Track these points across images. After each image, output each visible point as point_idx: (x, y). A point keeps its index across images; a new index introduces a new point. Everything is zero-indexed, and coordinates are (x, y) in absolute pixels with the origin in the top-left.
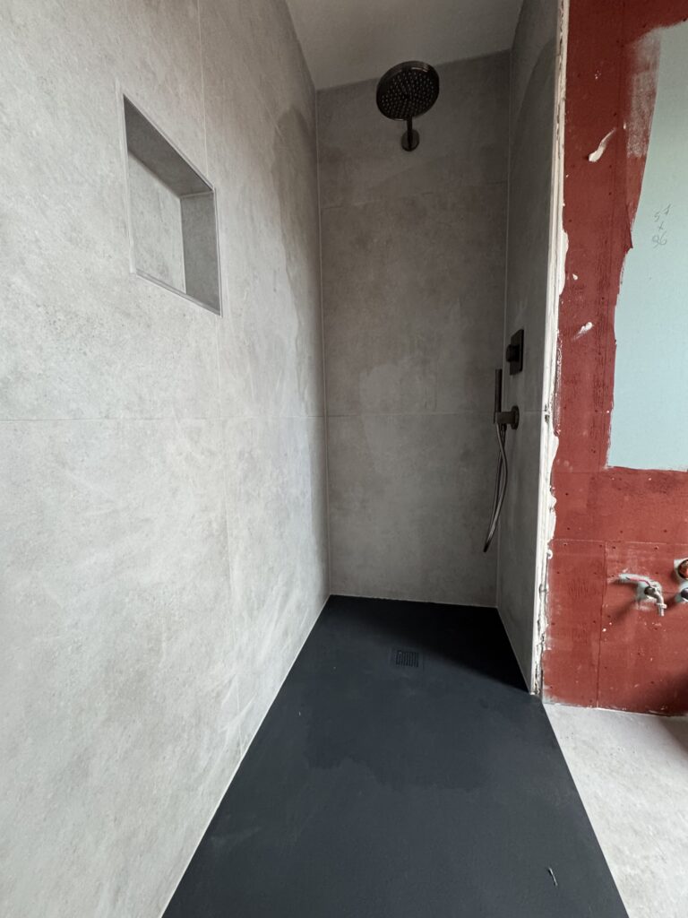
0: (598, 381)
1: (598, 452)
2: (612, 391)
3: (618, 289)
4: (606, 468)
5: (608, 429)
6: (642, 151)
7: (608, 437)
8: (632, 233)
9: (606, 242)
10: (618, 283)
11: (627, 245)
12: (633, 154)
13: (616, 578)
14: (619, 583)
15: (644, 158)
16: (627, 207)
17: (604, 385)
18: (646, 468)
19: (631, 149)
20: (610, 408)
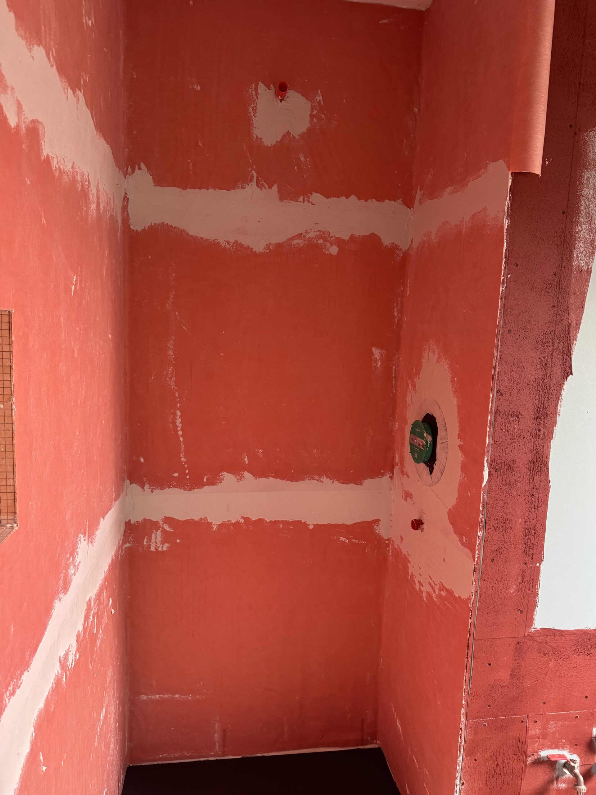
0: (529, 529)
1: (524, 613)
2: (543, 541)
3: (556, 420)
4: (532, 630)
5: (536, 585)
6: (588, 263)
7: (536, 594)
8: (573, 357)
9: (546, 364)
10: (555, 414)
11: (567, 372)
12: (579, 265)
13: (536, 757)
14: (539, 762)
15: (589, 272)
16: (569, 326)
17: (535, 533)
18: (572, 629)
19: (577, 258)
20: (540, 561)
